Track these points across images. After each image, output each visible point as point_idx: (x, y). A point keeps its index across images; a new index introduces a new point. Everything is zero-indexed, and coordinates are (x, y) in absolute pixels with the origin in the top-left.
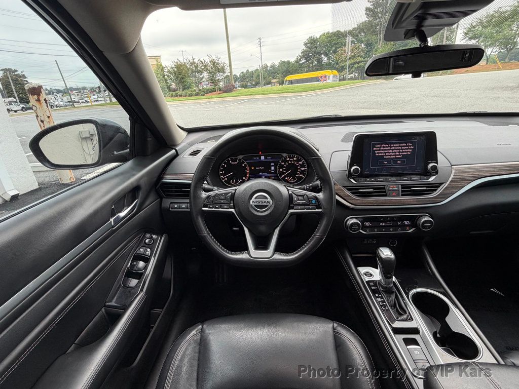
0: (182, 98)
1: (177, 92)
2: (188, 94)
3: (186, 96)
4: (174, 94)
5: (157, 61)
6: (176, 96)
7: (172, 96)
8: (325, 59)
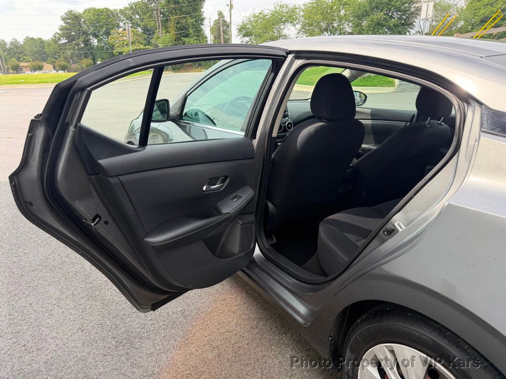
8: (95, 42)
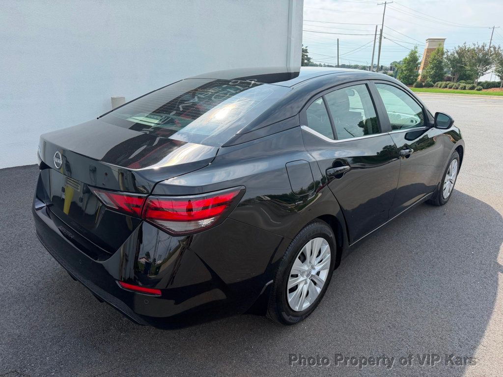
0: (452, 90)
1: (448, 82)
2: (461, 87)
3: (457, 88)
4: (443, 85)
5: (440, 45)
6: (446, 87)
7: (440, 87)
